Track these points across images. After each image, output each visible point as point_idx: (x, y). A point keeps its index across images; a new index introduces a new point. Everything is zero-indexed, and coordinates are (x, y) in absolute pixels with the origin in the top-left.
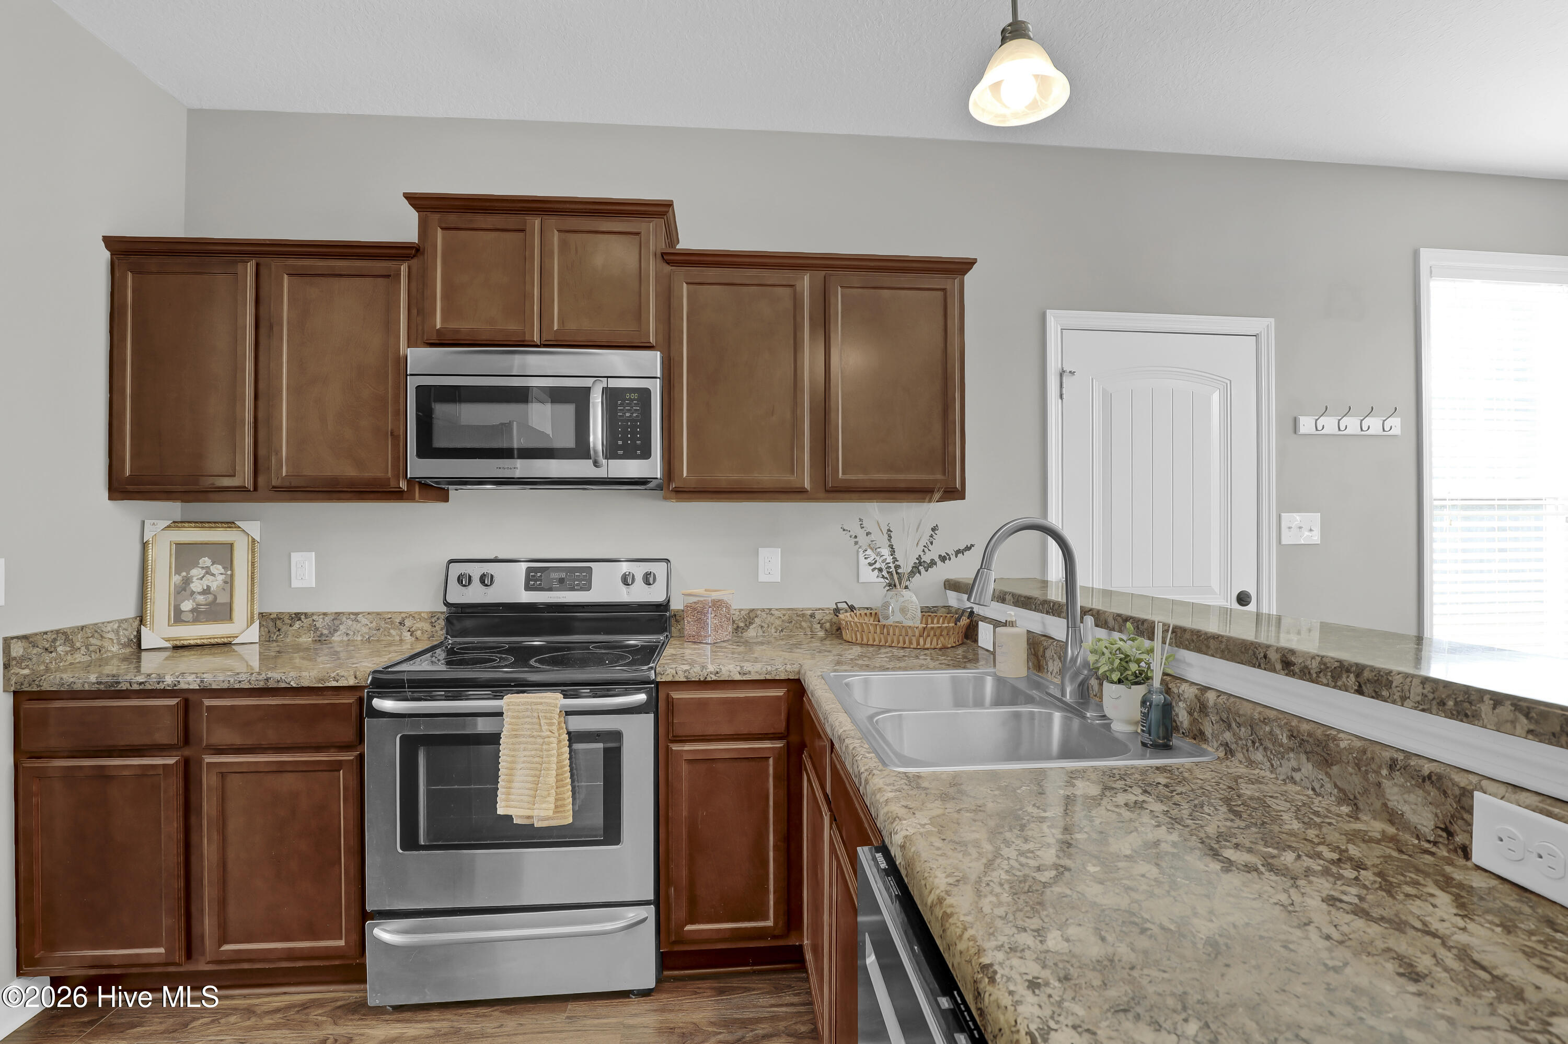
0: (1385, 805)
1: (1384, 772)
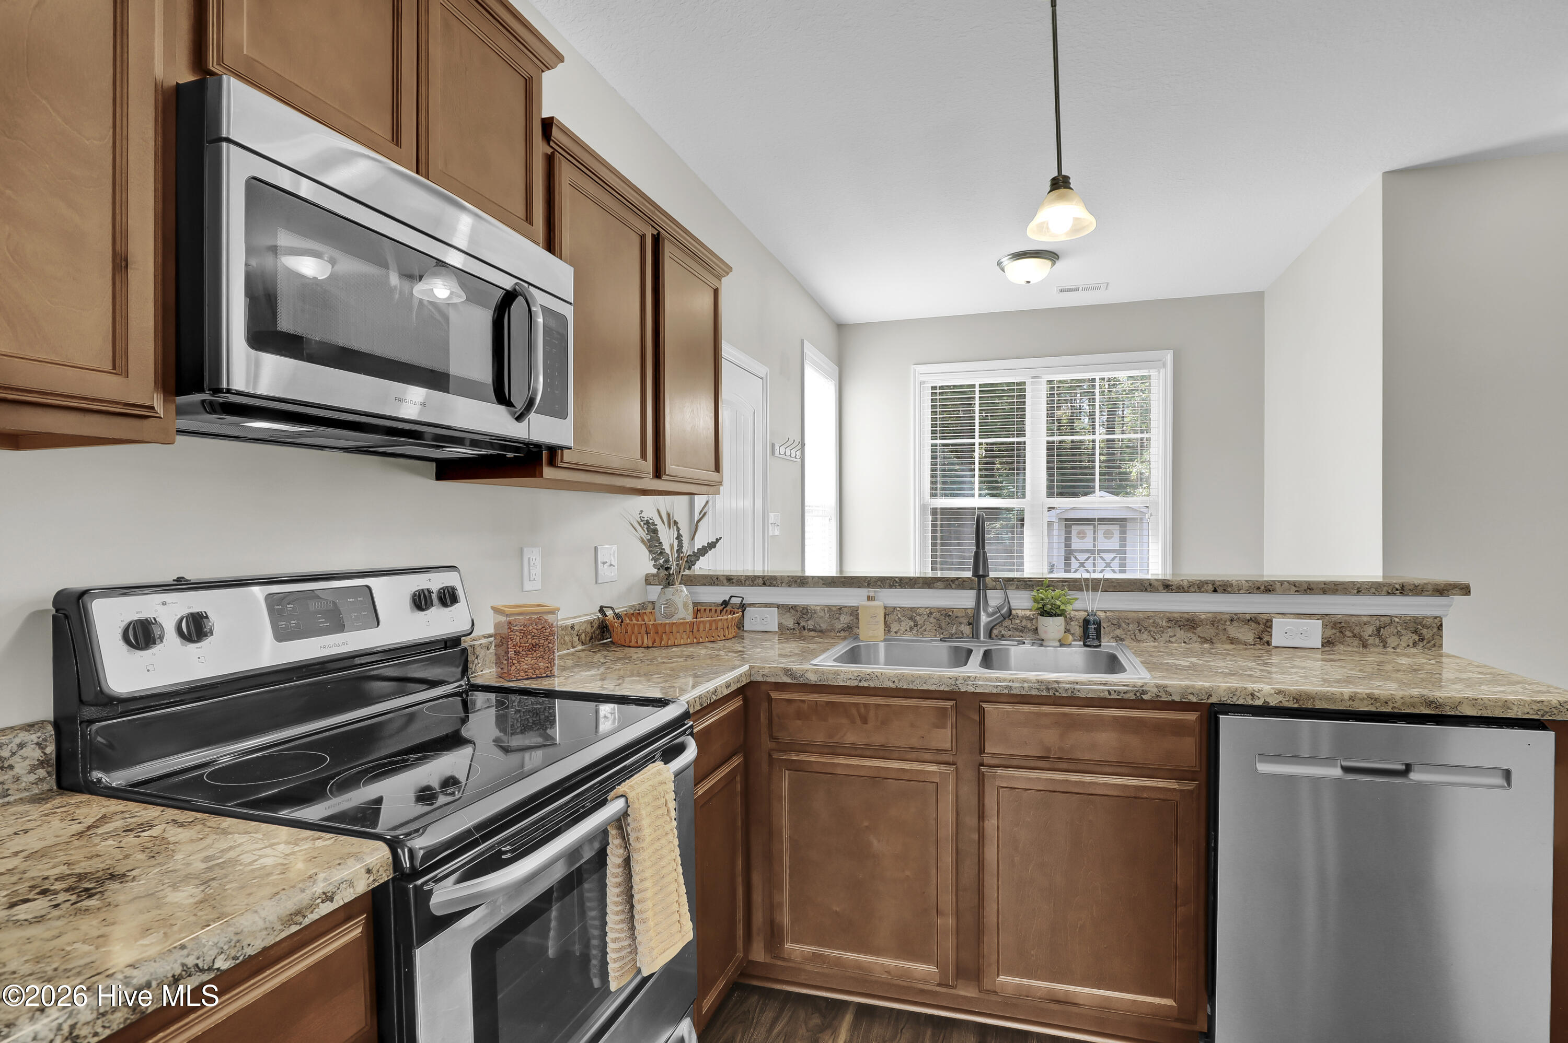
0: (1229, 637)
1: (1228, 623)
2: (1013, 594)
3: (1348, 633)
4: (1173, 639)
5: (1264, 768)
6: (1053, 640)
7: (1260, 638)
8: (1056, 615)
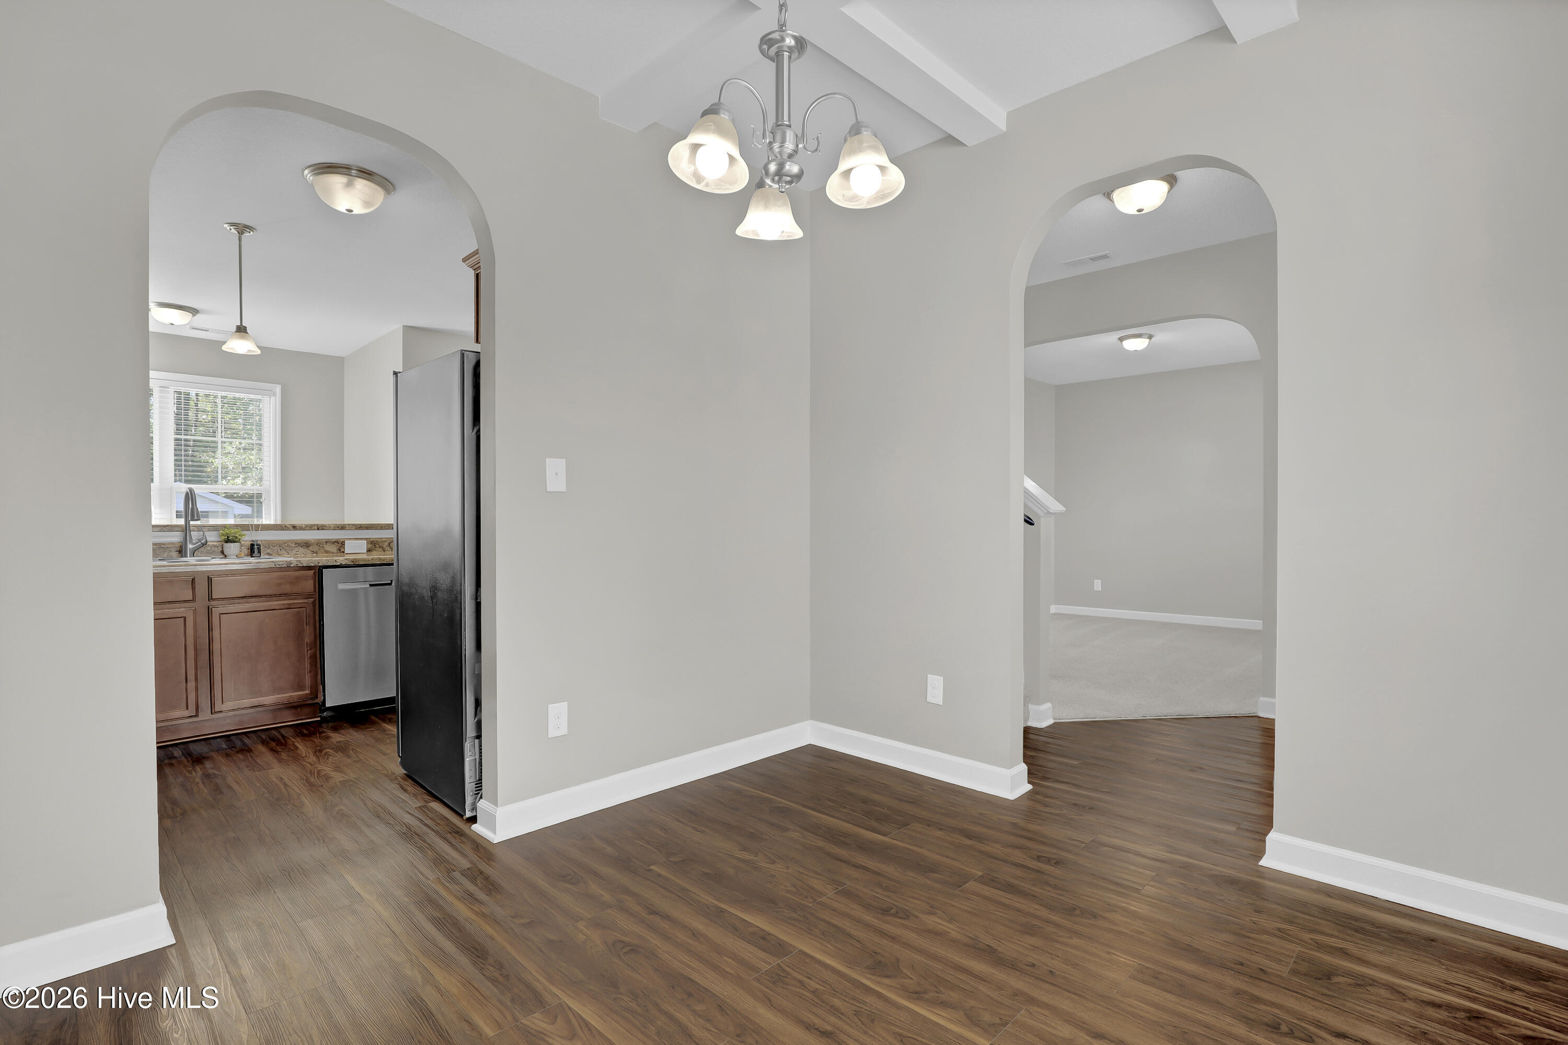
2: (207, 533)
3: (377, 546)
4: (298, 553)
5: (341, 586)
6: (233, 555)
7: (340, 550)
8: (234, 542)
